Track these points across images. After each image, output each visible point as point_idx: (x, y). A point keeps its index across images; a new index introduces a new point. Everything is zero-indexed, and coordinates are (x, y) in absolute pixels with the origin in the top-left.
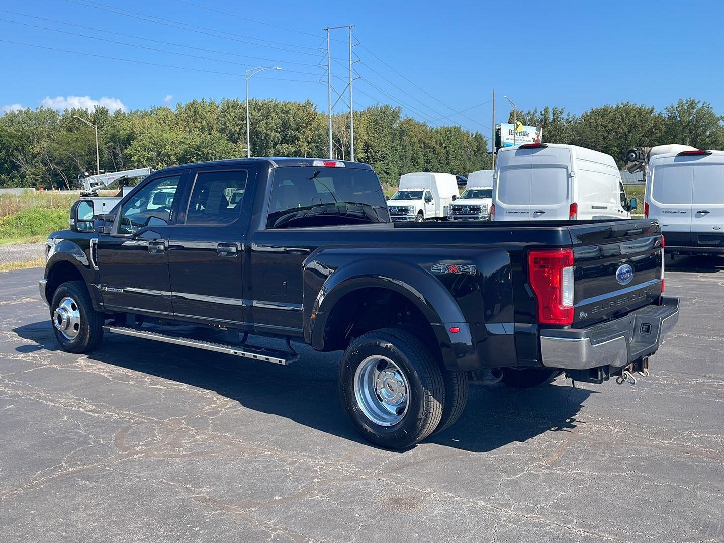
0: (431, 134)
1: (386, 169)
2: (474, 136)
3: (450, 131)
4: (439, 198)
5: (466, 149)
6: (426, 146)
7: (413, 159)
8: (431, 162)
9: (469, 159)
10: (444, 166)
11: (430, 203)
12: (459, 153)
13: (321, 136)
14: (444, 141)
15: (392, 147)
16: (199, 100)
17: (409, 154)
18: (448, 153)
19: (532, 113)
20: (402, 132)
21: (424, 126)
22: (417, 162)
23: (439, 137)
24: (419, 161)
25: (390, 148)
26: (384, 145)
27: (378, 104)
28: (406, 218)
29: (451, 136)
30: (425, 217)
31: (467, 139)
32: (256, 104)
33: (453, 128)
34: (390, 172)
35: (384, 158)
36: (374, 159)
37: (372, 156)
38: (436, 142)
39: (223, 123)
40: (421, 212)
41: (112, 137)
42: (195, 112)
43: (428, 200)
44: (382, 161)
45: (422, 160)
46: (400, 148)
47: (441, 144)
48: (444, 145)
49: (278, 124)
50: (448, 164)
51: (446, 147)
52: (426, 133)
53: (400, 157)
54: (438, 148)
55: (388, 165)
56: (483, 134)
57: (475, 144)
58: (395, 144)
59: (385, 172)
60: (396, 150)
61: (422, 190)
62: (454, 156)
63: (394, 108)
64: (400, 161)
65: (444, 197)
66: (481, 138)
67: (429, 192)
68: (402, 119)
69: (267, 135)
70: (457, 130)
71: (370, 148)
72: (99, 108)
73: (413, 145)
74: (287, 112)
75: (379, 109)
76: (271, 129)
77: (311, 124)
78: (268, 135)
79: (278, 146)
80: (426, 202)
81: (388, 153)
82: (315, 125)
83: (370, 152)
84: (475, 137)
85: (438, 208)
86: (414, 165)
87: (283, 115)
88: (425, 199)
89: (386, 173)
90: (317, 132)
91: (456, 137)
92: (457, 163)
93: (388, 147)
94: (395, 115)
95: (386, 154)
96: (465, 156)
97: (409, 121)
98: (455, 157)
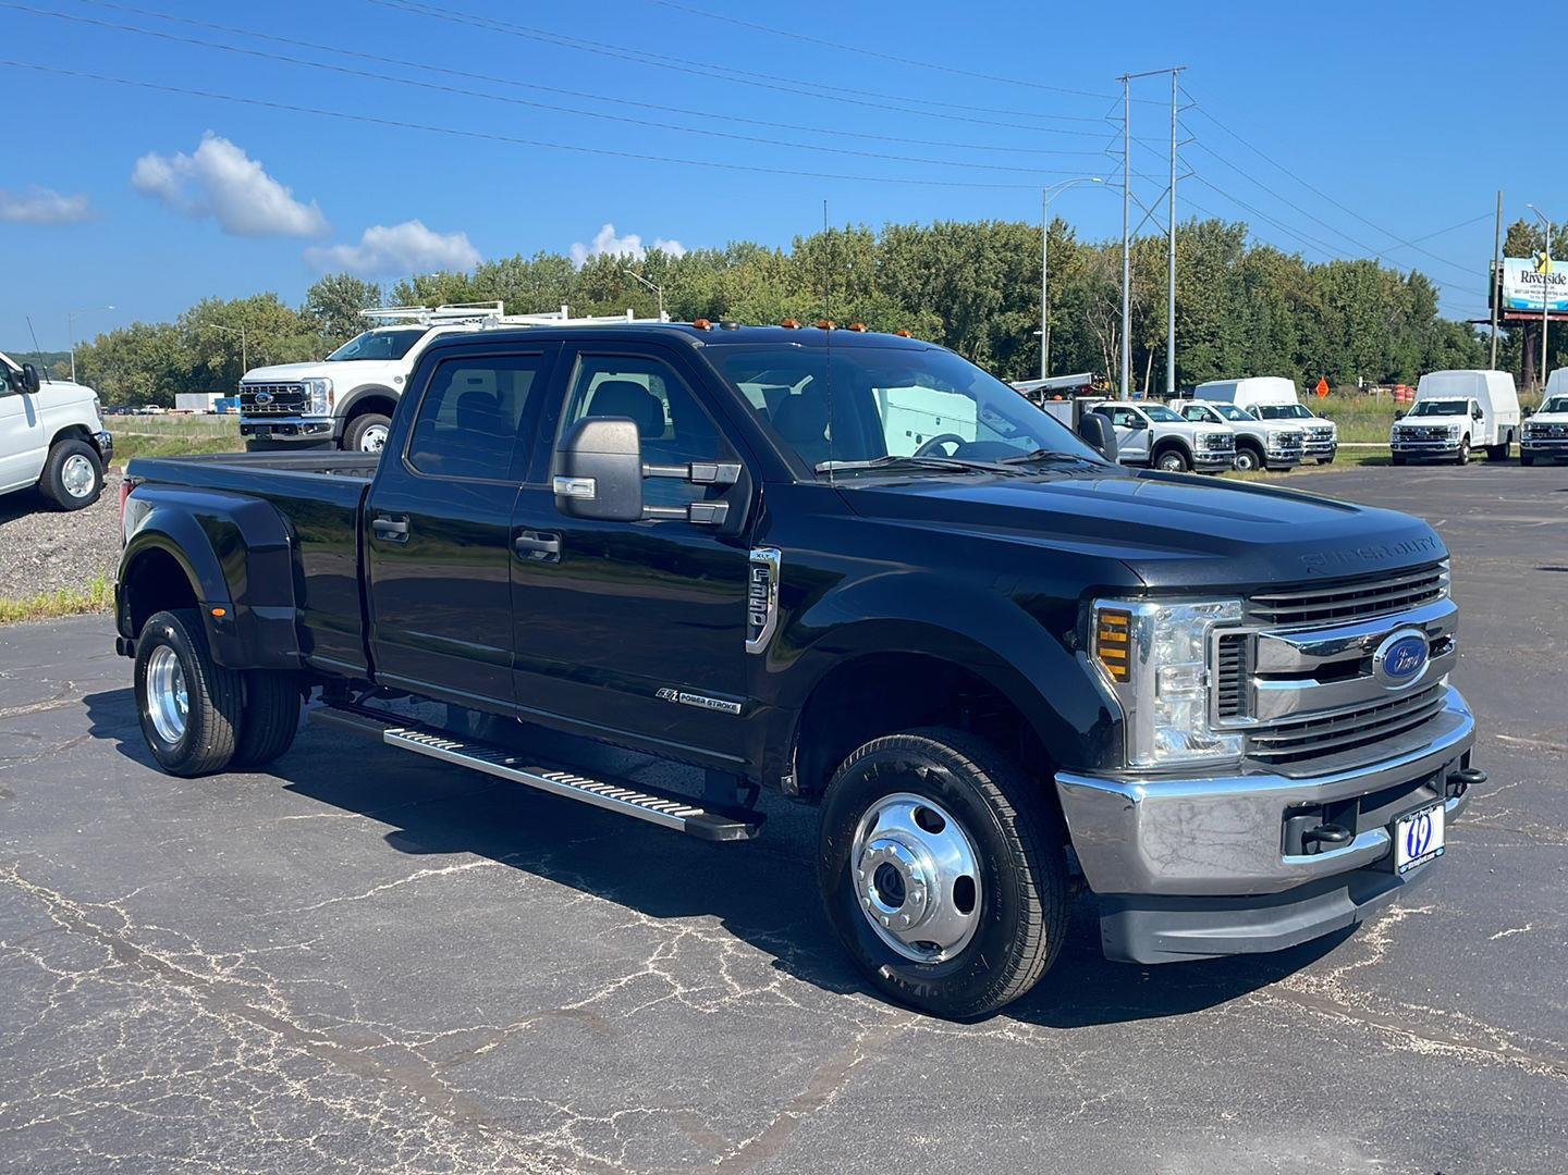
0: (1307, 279)
1: (1217, 358)
2: (1406, 281)
3: (1354, 271)
4: (1492, 414)
5: (1388, 310)
6: (1299, 306)
7: (1273, 336)
8: (1311, 341)
9: (1397, 332)
10: (1339, 348)
11: (1479, 420)
12: (1374, 320)
13: (1081, 293)
14: (1340, 293)
15: (1231, 312)
16: (841, 230)
17: (1266, 323)
18: (1348, 321)
19: (1560, 229)
20: (1251, 279)
21: (1296, 262)
22: (1281, 342)
23: (1329, 286)
24: (1286, 339)
25: (1226, 314)
26: (1214, 306)
27: (1194, 218)
28: (1443, 446)
29: (1357, 282)
30: (1472, 445)
31: (1391, 289)
32: (954, 232)
33: (1361, 266)
34: (1227, 364)
35: (1212, 334)
36: (1191, 337)
37: (1188, 332)
38: (1322, 295)
39: (891, 275)
40: (1467, 436)
41: (684, 309)
42: (833, 254)
43: (1478, 415)
44: (1210, 341)
45: (1292, 338)
46: (1247, 312)
47: (1333, 300)
48: (1340, 304)
49: (999, 272)
50: (1347, 344)
51: (1343, 308)
52: (1303, 279)
53: (1246, 332)
54: (1326, 310)
55: (1221, 350)
56: (1428, 276)
57: (1410, 298)
58: (1237, 304)
59: (1214, 365)
60: (1239, 317)
61: (1465, 400)
62: (1362, 327)
63: (1229, 226)
64: (1247, 340)
65: (1501, 411)
66: (1423, 282)
67: (1475, 403)
68: (1247, 250)
69: (977, 295)
70: (1369, 268)
71: (1184, 314)
72: (652, 251)
73: (1273, 305)
74: (1017, 248)
75: (1197, 230)
76: (986, 283)
77: (1061, 269)
78: (980, 295)
79: (996, 317)
80: (1475, 419)
81: (1222, 324)
82: (1069, 270)
83: (1185, 324)
84: (1410, 284)
85: (1489, 431)
86: (1275, 348)
87: (1009, 254)
88: (1473, 415)
89: (1217, 366)
90: (1071, 286)
91: (1368, 283)
92: (1369, 340)
93: (1222, 312)
94: (1231, 241)
95: (1219, 327)
96: (1386, 327)
97: (1263, 254)
98: (1364, 330)
